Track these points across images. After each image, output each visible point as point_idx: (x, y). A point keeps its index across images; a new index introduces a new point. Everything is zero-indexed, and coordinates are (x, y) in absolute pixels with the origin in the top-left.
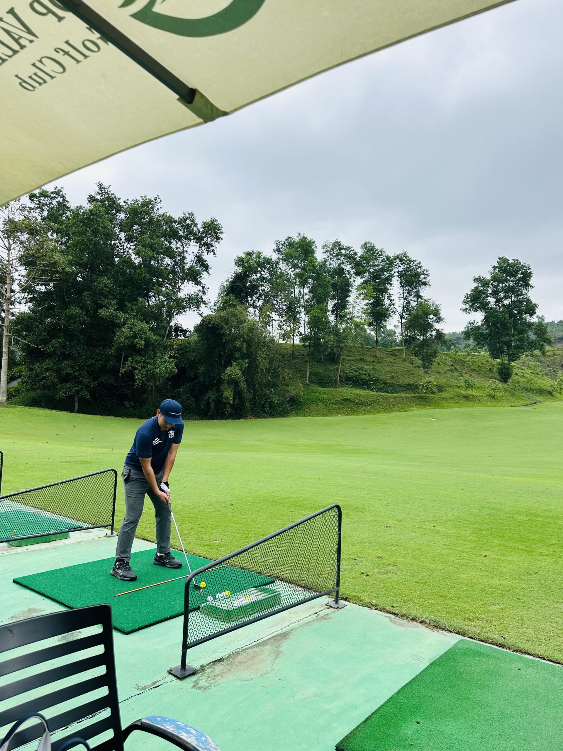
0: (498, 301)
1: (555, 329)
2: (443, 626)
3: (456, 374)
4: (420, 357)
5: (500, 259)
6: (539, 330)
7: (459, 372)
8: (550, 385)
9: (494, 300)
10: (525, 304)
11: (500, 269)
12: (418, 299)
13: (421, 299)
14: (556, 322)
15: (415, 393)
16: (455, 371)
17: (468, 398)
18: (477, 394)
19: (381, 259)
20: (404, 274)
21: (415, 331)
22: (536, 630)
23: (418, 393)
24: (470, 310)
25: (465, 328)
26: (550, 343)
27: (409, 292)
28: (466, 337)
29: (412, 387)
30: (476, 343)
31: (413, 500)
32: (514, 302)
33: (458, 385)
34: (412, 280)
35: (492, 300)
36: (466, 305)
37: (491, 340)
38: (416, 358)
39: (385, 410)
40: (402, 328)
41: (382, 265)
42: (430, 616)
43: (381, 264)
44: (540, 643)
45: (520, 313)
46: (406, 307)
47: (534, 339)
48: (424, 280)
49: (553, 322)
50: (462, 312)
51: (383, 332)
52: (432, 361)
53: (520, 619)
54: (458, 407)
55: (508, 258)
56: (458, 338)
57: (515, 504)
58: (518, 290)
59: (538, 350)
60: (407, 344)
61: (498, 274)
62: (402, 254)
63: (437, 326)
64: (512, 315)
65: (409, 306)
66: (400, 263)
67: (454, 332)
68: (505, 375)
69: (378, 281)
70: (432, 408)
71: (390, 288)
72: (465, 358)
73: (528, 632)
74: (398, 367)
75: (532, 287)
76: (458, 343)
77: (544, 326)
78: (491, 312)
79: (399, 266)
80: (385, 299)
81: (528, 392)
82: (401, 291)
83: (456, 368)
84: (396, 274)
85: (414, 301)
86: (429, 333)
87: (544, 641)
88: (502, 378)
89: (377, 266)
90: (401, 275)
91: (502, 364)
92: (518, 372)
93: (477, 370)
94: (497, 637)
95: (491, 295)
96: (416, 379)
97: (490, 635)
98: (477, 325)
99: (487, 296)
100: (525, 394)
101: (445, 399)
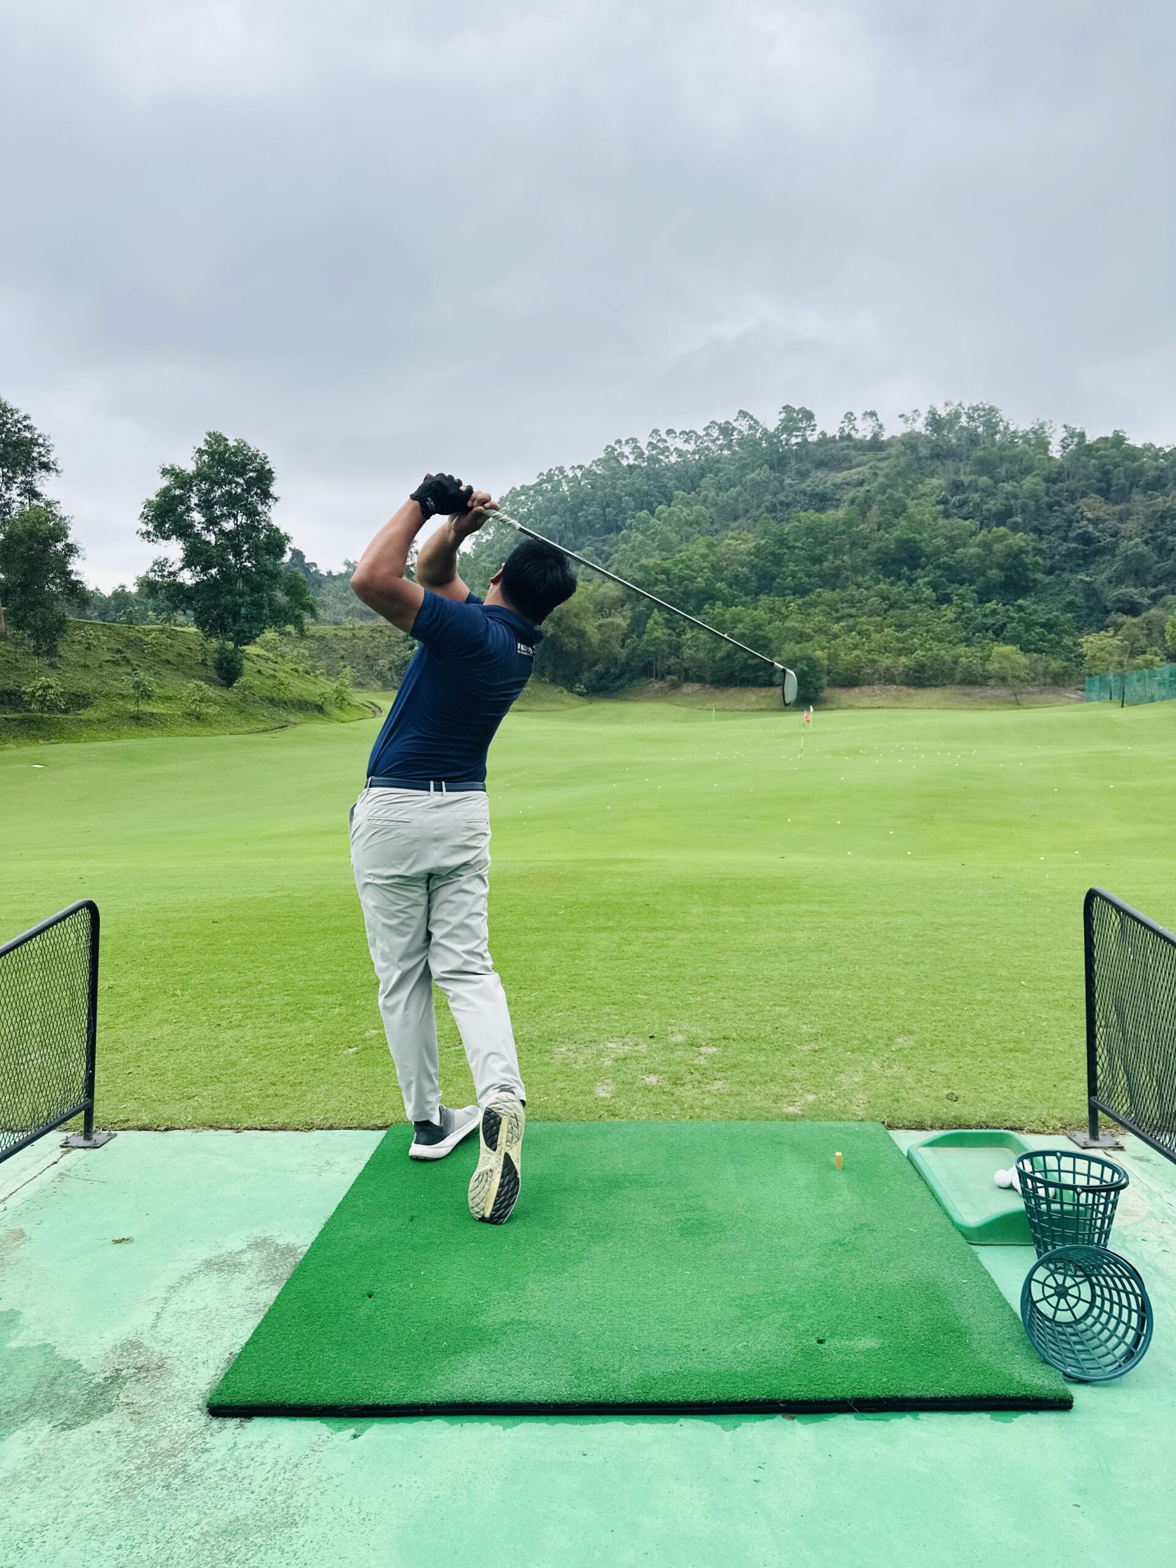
0: (212, 521)
3: (122, 669)
4: (29, 631)
5: (210, 435)
6: (293, 586)
7: (131, 665)
8: (322, 692)
9: (203, 519)
10: (265, 532)
11: (212, 456)
12: (30, 499)
15: (19, 712)
16: (123, 663)
17: (139, 719)
18: (161, 711)
23: (23, 711)
24: (157, 536)
25: (147, 572)
29: (11, 699)
32: (243, 527)
33: (124, 692)
35: (199, 518)
36: (147, 524)
37: (199, 602)
47: (284, 603)
48: (43, 459)
50: (141, 538)
52: (57, 640)
54: (111, 739)
55: (225, 436)
58: (250, 504)
59: (292, 625)
61: (208, 466)
68: (228, 672)
75: (277, 499)
78: (197, 544)
81: (275, 706)
83: (125, 657)
88: (222, 678)
91: (221, 651)
93: (179, 665)
95: (197, 509)
96: (21, 681)
98: (170, 569)
99: (189, 509)
100: (267, 711)
101: (88, 723)
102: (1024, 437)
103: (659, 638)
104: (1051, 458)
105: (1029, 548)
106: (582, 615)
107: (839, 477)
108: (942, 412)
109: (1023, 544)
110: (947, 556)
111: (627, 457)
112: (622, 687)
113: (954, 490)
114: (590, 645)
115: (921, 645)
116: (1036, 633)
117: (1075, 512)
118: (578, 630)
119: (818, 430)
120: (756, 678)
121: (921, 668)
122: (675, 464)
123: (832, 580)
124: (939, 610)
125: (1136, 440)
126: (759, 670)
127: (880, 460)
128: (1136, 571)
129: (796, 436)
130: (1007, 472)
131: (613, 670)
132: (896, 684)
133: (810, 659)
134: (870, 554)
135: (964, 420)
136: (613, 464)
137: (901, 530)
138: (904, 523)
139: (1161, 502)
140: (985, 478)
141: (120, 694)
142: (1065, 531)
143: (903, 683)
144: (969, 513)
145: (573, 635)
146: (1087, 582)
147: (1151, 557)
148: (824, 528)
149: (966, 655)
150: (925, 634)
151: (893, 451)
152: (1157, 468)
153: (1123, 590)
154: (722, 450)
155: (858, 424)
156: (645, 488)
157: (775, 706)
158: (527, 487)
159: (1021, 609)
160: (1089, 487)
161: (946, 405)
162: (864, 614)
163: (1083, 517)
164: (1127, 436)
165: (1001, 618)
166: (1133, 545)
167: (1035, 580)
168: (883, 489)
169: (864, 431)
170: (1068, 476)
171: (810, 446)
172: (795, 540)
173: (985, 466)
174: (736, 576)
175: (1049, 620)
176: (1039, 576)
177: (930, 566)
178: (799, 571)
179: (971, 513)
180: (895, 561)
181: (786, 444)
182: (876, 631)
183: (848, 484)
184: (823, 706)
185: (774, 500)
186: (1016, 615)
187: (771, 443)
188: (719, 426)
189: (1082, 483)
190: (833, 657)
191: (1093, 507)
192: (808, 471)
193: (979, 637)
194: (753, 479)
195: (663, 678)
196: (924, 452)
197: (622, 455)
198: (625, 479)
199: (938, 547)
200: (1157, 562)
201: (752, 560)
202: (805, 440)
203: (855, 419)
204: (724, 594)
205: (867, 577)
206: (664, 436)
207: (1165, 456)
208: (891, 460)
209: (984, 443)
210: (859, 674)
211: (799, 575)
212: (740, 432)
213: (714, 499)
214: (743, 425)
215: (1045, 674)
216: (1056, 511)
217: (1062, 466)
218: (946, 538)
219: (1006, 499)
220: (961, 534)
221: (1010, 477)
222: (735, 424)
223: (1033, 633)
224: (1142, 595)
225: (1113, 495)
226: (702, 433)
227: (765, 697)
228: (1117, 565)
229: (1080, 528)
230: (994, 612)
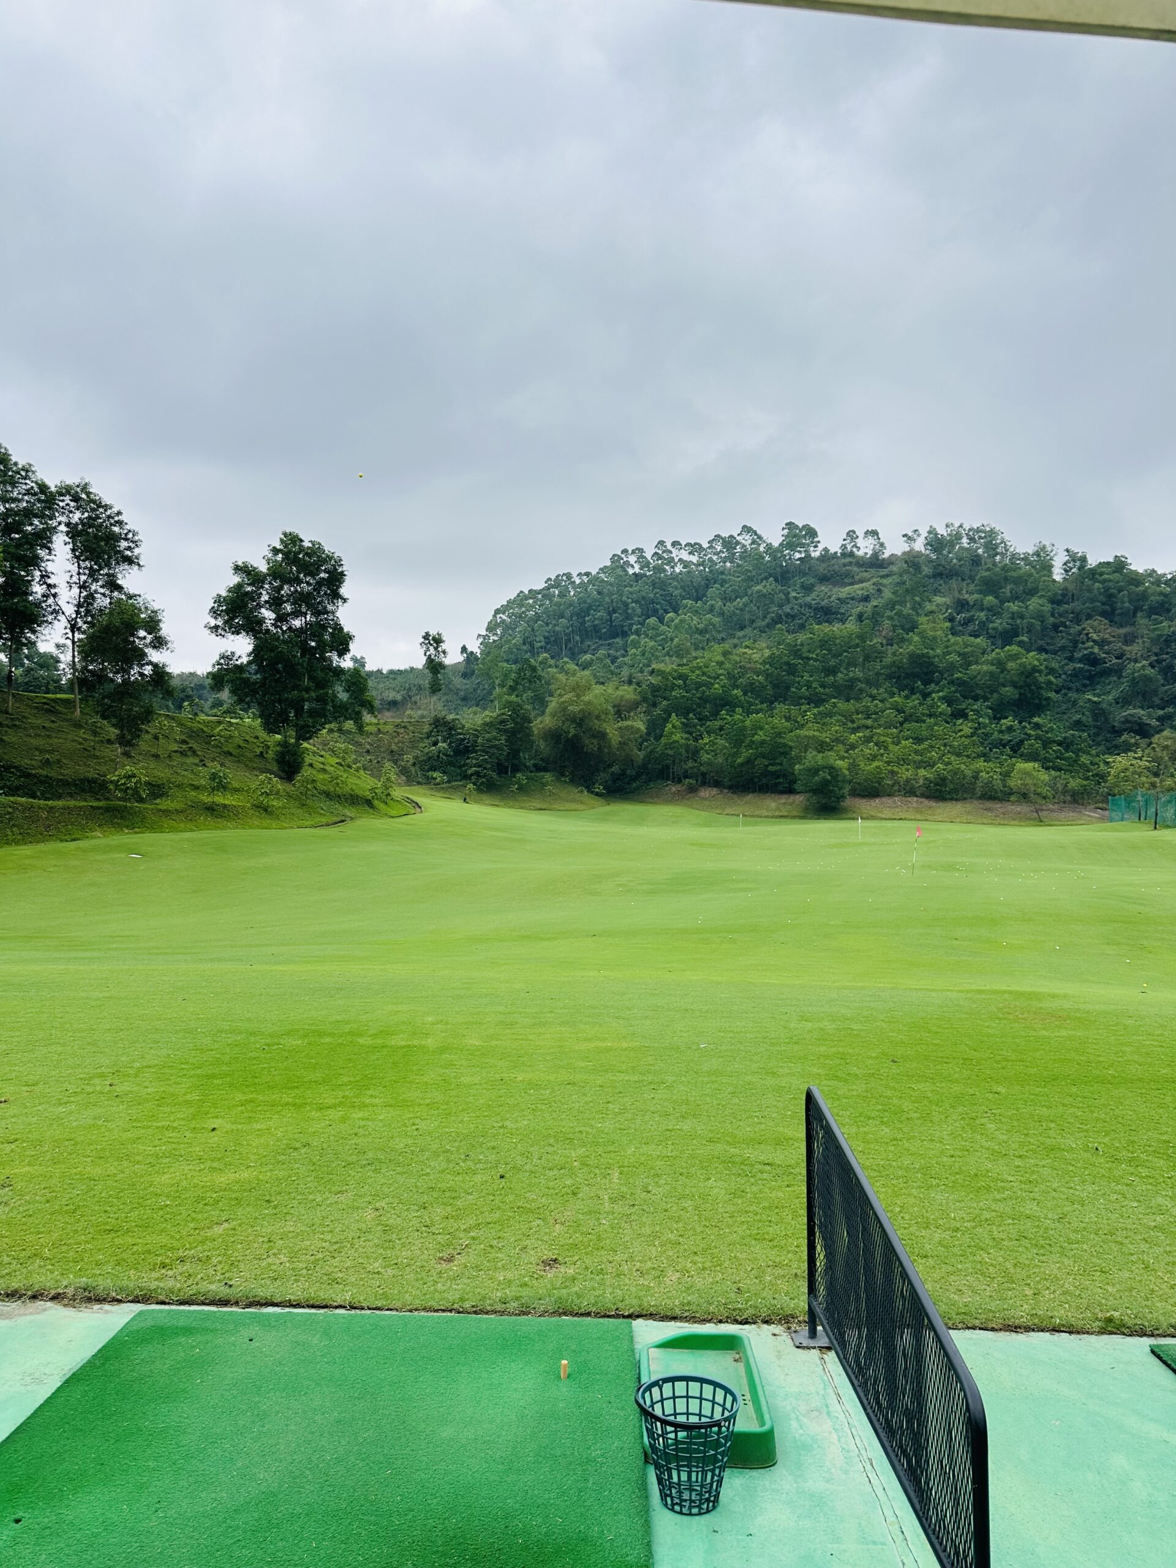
0: (281, 618)
1: (381, 685)
2: (103, 1295)
3: (191, 760)
4: (114, 720)
5: (285, 534)
6: (353, 684)
7: (198, 756)
8: (369, 787)
9: (273, 616)
10: (331, 631)
11: (286, 555)
12: (112, 592)
13: (120, 592)
14: (385, 672)
15: (99, 800)
16: (189, 753)
17: (213, 810)
18: (233, 803)
19: (24, 487)
20: (82, 530)
21: (103, 662)
22: (293, 1256)
23: (108, 799)
24: (225, 631)
25: (214, 666)
26: (371, 710)
27: (92, 573)
28: (216, 685)
29: (94, 787)
30: (236, 698)
31: (70, 1034)
32: (311, 625)
33: (196, 783)
34: (100, 546)
35: (268, 615)
36: (216, 618)
37: (264, 695)
38: (105, 722)
39: (25, 838)
40: (74, 651)
41: (27, 502)
42: (77, 1280)
43: (26, 498)
44: (297, 1277)
45: (322, 647)
46: (85, 604)
47: (345, 700)
48: (128, 553)
49: (379, 671)
50: (209, 632)
51: (27, 657)
52: (141, 730)
53: (266, 1239)
54: (192, 830)
55: (301, 537)
56: (201, 687)
57: (284, 1016)
58: (319, 603)
59: (351, 722)
60: (84, 689)
61: (281, 565)
62: (78, 486)
63: (154, 656)
64: (306, 649)
65: (92, 605)
66: (72, 504)
67: (192, 671)
68: (290, 765)
69: (17, 536)
70: (136, 833)
71: (48, 557)
72: (213, 729)
73: (278, 1262)
74: (60, 740)
75: (345, 600)
76: (200, 698)
77: (362, 677)
78: (266, 640)
79: (71, 512)
80: (33, 580)
81: (330, 799)
82: (75, 568)
83: (191, 748)
84: (63, 528)
85: (104, 595)
86: (136, 669)
87: (304, 1272)
88: (283, 771)
89: (14, 500)
90: (74, 532)
91: (284, 744)
92: (314, 762)
93: (236, 755)
94: (216, 1288)
95: (267, 606)
96: (103, 769)
97: (204, 1287)
98: (238, 663)
99: (259, 606)
100: (325, 804)
101: (166, 813)
102: (1025, 559)
103: (677, 741)
104: (1054, 581)
105: (1042, 667)
106: (603, 717)
107: (845, 592)
108: (942, 531)
109: (1036, 663)
110: (961, 672)
111: (633, 566)
112: (638, 788)
113: (959, 608)
114: (610, 747)
115: (940, 758)
116: (1054, 751)
117: (1080, 633)
118: (599, 732)
119: (821, 547)
120: (776, 785)
121: (942, 781)
122: (680, 574)
123: (847, 691)
124: (955, 724)
125: (1138, 566)
126: (778, 777)
127: (882, 577)
128: (1141, 692)
129: (800, 552)
130: (1011, 592)
131: (628, 772)
132: (916, 796)
133: (833, 768)
134: (883, 667)
135: (965, 540)
136: (619, 572)
137: (914, 644)
138: (916, 639)
139: (1167, 627)
140: (991, 597)
141: (193, 785)
142: (1071, 652)
143: (923, 796)
144: (975, 631)
145: (593, 736)
146: (1095, 702)
147: (1157, 680)
148: (838, 641)
149: (987, 770)
150: (942, 748)
151: (894, 568)
152: (1161, 594)
153: (1131, 711)
154: (725, 562)
155: (860, 542)
156: (651, 595)
157: (795, 813)
158: (535, 591)
159: (1037, 726)
160: (1093, 609)
161: (947, 526)
162: (880, 726)
163: (1088, 638)
164: (1129, 561)
165: (1017, 735)
166: (1141, 668)
167: (1048, 699)
168: (891, 605)
169: (865, 548)
170: (1073, 599)
171: (812, 561)
172: (809, 651)
173: (991, 586)
174: (752, 684)
175: (1065, 738)
176: (1052, 695)
177: (944, 682)
178: (814, 681)
179: (977, 630)
180: (908, 676)
181: (790, 559)
182: (893, 743)
183: (852, 599)
184: (843, 816)
185: (780, 612)
186: (1033, 733)
187: (775, 558)
188: (724, 539)
189: (1087, 605)
190: (853, 767)
191: (1097, 629)
192: (813, 585)
193: (996, 752)
194: (759, 591)
195: (680, 781)
196: (926, 570)
197: (627, 563)
198: (631, 586)
199: (952, 663)
200: (1163, 685)
201: (768, 669)
202: (808, 556)
203: (857, 537)
204: (740, 701)
205: (882, 690)
206: (669, 547)
207: (1167, 583)
208: (894, 577)
209: (986, 564)
210: (880, 784)
211: (814, 686)
212: (744, 546)
213: (721, 609)
214: (746, 540)
215: (1065, 792)
216: (1061, 632)
217: (1066, 589)
218: (959, 654)
219: (1013, 618)
220: (974, 651)
221: (1015, 598)
222: (738, 538)
223: (1050, 751)
224: (1150, 716)
225: (1117, 619)
226: (705, 545)
227: (785, 803)
228: (1125, 686)
229: (1086, 649)
230: (1010, 729)
